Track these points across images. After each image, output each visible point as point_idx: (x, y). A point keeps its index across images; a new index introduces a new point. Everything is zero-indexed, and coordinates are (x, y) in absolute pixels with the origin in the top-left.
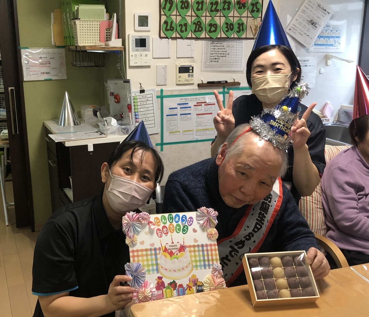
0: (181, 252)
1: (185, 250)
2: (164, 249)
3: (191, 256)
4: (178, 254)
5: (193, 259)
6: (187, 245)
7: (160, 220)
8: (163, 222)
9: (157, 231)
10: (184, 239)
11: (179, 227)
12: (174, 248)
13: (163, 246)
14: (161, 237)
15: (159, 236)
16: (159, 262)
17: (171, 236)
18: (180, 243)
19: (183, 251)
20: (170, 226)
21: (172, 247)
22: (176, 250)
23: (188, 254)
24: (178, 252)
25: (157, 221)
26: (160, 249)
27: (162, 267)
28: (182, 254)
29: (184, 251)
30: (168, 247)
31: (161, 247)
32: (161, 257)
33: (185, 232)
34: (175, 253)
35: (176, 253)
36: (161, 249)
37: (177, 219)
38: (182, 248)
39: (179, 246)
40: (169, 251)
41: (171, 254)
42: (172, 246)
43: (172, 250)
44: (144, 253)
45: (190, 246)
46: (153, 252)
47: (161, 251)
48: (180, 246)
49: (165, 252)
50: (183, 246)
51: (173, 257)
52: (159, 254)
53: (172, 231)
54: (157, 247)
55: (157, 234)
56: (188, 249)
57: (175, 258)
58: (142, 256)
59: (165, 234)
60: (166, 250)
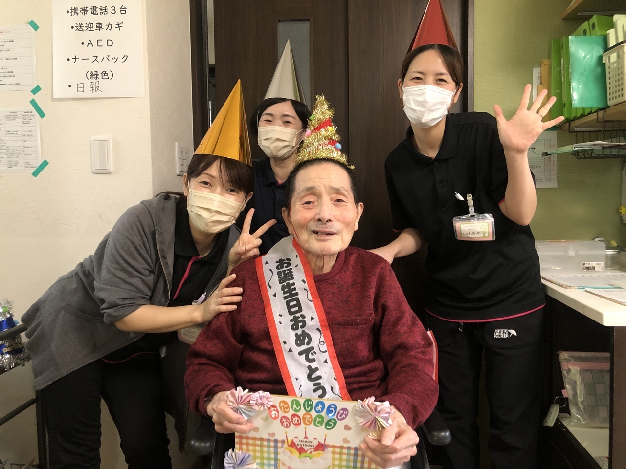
0: (318, 450)
1: (326, 450)
2: (290, 442)
3: (334, 459)
4: (313, 452)
5: (337, 462)
6: (330, 444)
7: (288, 405)
8: (294, 409)
9: (281, 419)
10: (326, 436)
11: (320, 420)
12: (307, 444)
13: (290, 439)
14: (287, 427)
15: (285, 426)
16: (279, 457)
17: (306, 428)
18: (318, 440)
19: (321, 451)
20: (305, 416)
21: (304, 443)
22: (310, 447)
23: (330, 456)
24: (313, 450)
25: (285, 406)
26: (283, 442)
27: (284, 464)
28: (319, 454)
29: (323, 451)
30: (296, 441)
31: (286, 440)
32: (283, 452)
33: (329, 426)
34: (307, 450)
35: (309, 451)
36: (286, 443)
37: (319, 408)
38: (321, 447)
39: (315, 443)
40: (299, 447)
41: (301, 451)
42: (304, 441)
43: (304, 447)
44: (258, 442)
45: (334, 447)
46: (272, 444)
47: (286, 445)
48: (318, 443)
49: (292, 447)
50: (322, 445)
51: (303, 455)
52: (282, 447)
53: (308, 423)
54: (280, 439)
55: (282, 423)
56: (330, 449)
57: (306, 457)
58: (255, 445)
59: (296, 424)
60: (293, 444)
